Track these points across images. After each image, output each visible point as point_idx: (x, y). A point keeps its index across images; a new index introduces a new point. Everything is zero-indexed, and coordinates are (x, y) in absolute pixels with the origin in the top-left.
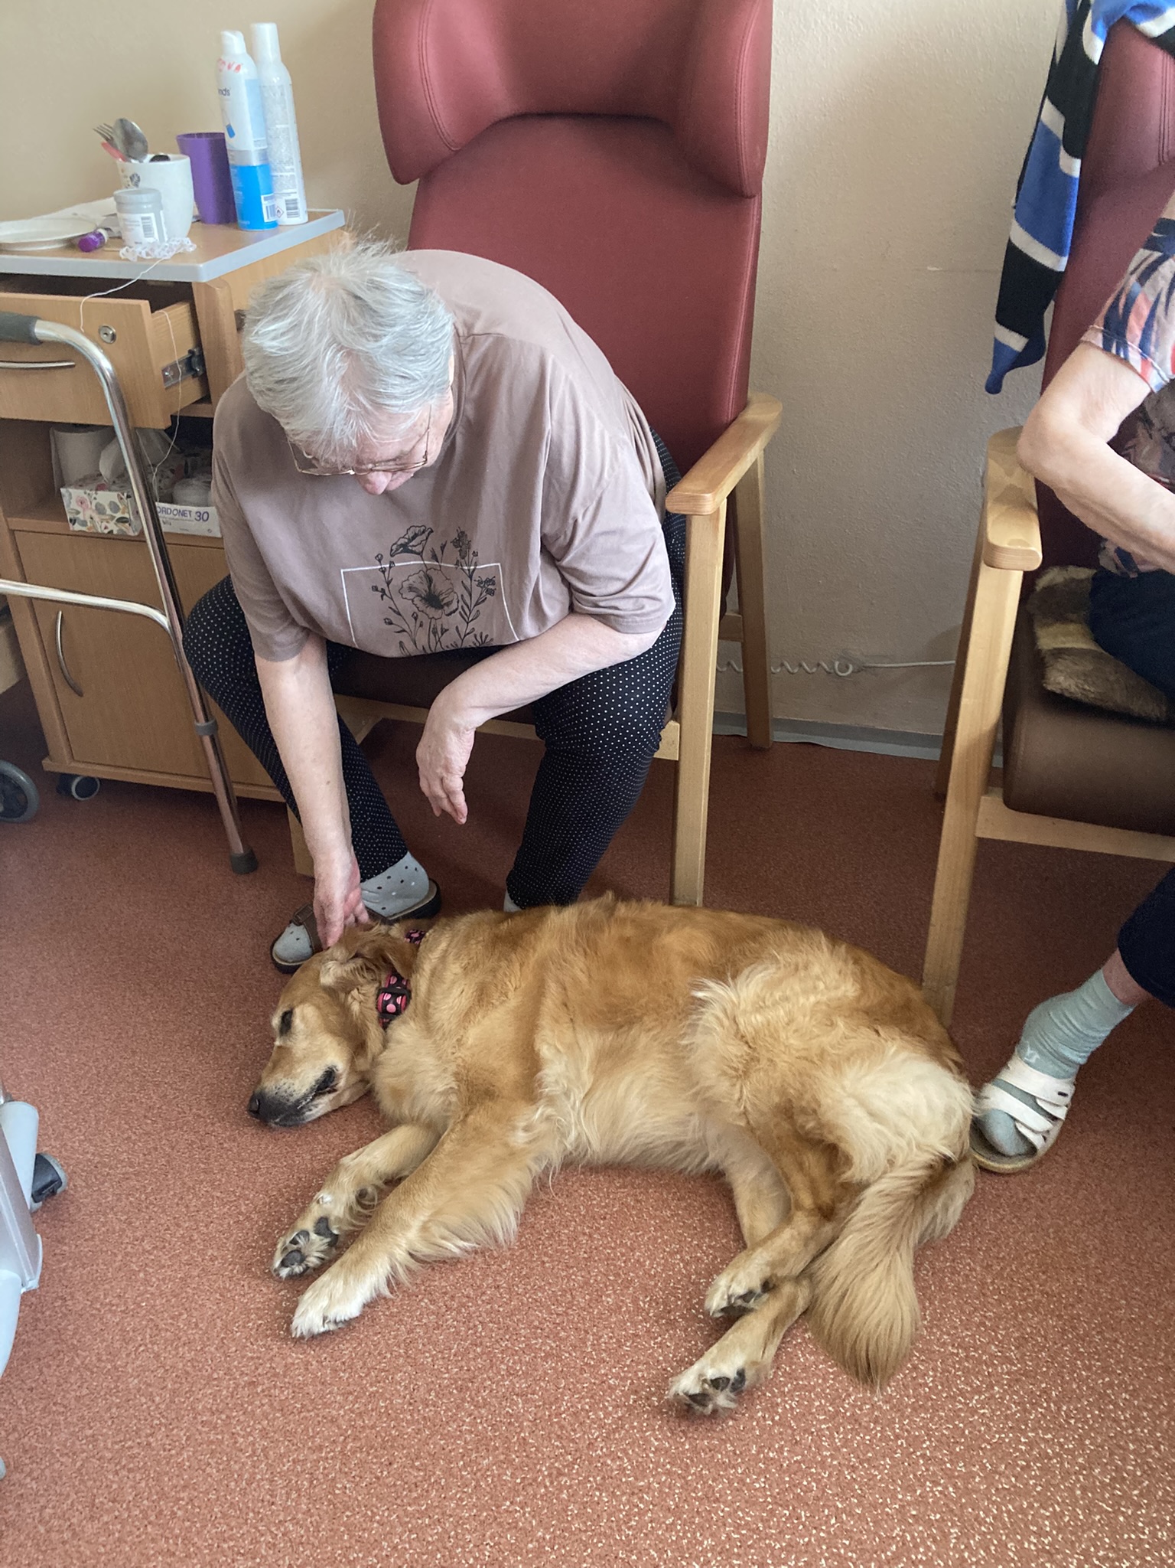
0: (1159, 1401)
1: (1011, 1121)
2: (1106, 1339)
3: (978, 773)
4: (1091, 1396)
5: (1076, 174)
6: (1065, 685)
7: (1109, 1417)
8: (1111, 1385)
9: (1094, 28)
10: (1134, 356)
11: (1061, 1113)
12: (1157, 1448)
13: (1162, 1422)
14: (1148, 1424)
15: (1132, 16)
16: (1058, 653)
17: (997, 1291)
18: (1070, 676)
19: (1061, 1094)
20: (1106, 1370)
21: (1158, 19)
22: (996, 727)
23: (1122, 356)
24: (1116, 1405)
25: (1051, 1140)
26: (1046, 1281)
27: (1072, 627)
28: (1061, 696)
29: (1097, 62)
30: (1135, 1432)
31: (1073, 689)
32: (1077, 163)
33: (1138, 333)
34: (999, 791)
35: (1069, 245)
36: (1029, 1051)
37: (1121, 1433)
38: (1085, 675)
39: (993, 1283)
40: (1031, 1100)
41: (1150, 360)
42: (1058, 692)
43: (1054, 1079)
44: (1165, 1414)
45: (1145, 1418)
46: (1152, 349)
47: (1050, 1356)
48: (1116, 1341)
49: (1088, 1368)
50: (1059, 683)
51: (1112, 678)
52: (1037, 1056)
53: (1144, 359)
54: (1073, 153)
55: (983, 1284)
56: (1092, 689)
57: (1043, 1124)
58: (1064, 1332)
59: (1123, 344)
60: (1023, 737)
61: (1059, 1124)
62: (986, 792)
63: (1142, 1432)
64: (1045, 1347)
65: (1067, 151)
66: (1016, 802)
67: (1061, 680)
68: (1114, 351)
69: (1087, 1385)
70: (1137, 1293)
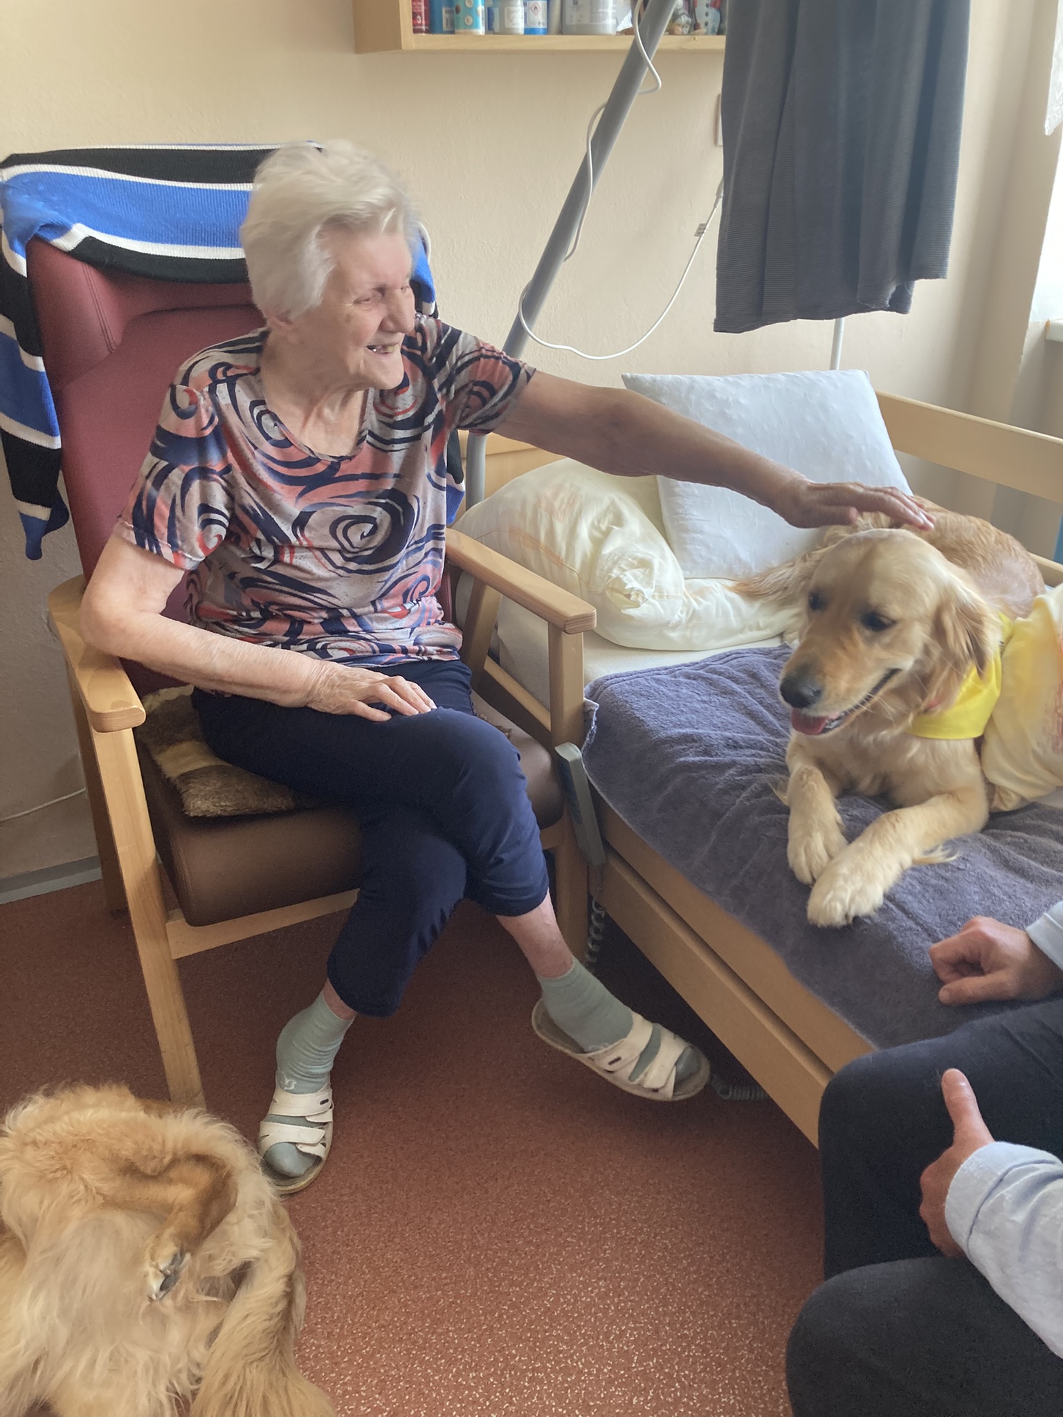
0: (496, 1360)
1: (293, 1147)
2: (440, 1335)
3: (155, 904)
4: (449, 1394)
5: (42, 369)
6: (204, 807)
7: (468, 1402)
8: (458, 1374)
9: (12, 247)
10: (167, 551)
11: (328, 1117)
12: (511, 1403)
13: (505, 1378)
14: (497, 1388)
15: (43, 234)
16: (186, 777)
17: (345, 1353)
18: (205, 798)
19: (323, 1103)
20: (452, 1362)
21: (66, 236)
22: (156, 859)
23: (155, 552)
24: (469, 1388)
25: (328, 1142)
26: (378, 1316)
27: (185, 746)
28: (203, 817)
29: (25, 274)
30: (491, 1401)
31: (212, 809)
32: (40, 360)
33: (165, 531)
34: (178, 912)
35: (58, 427)
36: (287, 1081)
37: (482, 1409)
38: (217, 793)
39: (339, 1347)
40: (302, 1121)
41: (180, 552)
42: (200, 815)
43: (314, 1094)
44: (505, 1369)
45: (492, 1383)
46: (180, 543)
47: (407, 1382)
48: (448, 1331)
49: (437, 1371)
50: (199, 808)
51: (240, 788)
52: (294, 1083)
53: (175, 552)
54: (34, 353)
55: (332, 1355)
56: (228, 804)
57: (317, 1134)
58: (409, 1351)
59: (154, 542)
60: (184, 862)
61: (331, 1127)
62: (168, 918)
63: (496, 1397)
64: (400, 1376)
65: (25, 350)
66: (197, 919)
67: (200, 803)
68: (147, 547)
69: (443, 1386)
70: (445, 1278)
